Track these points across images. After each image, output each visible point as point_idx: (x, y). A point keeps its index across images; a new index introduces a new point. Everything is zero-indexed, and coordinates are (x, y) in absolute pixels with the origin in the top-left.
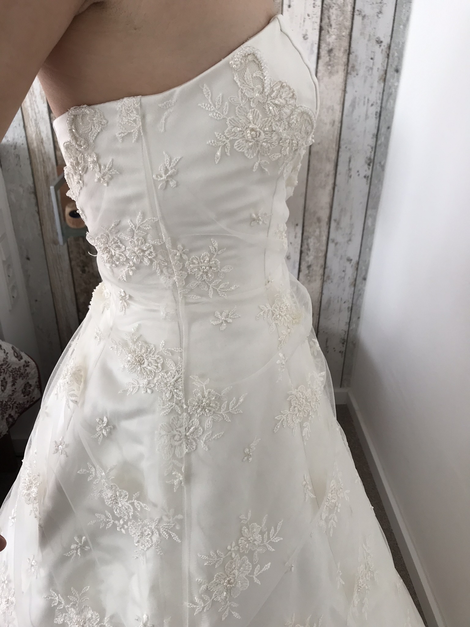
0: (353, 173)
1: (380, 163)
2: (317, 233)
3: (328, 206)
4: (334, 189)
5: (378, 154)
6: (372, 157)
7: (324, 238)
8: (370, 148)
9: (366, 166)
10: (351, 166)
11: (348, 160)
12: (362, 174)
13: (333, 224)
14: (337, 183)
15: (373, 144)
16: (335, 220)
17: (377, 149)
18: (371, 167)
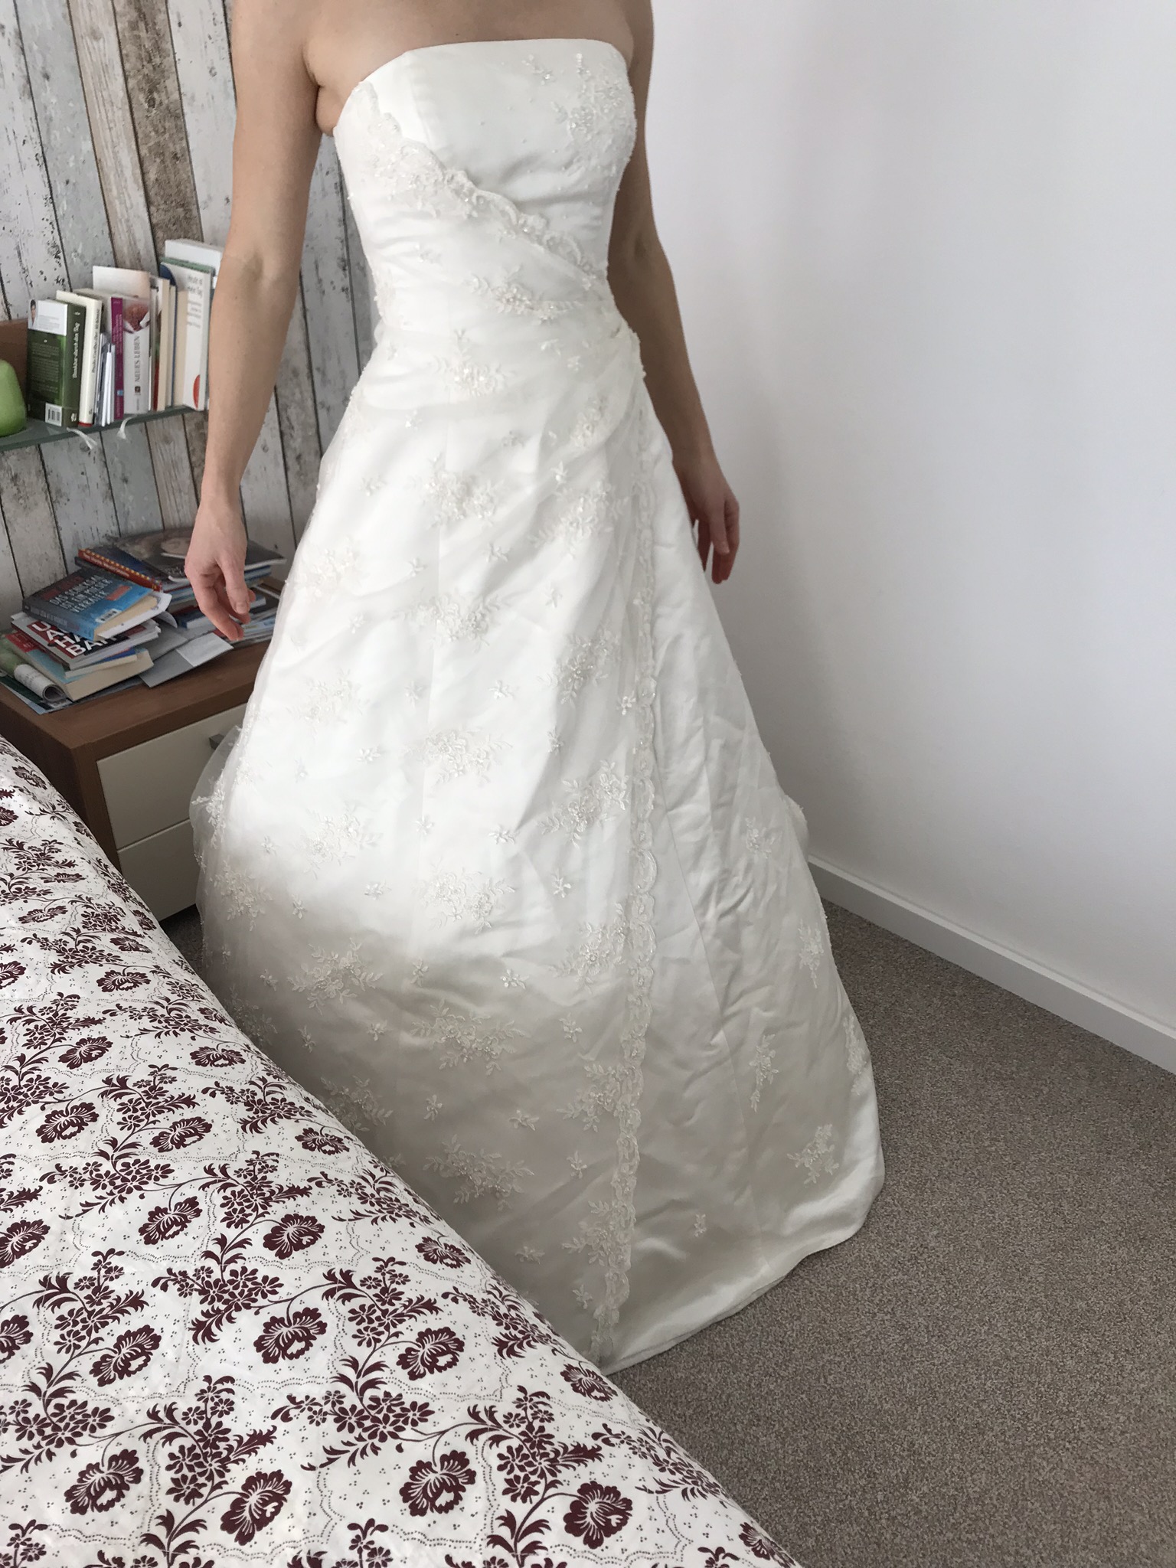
0: (327, 287)
1: (358, 264)
2: (298, 396)
3: (303, 347)
4: (305, 317)
5: (352, 249)
6: (346, 257)
7: (310, 403)
8: (338, 241)
9: (341, 272)
10: (320, 275)
11: (314, 266)
12: (339, 285)
13: (317, 376)
14: (307, 306)
15: (342, 235)
16: (318, 369)
17: (350, 243)
18: (347, 272)
